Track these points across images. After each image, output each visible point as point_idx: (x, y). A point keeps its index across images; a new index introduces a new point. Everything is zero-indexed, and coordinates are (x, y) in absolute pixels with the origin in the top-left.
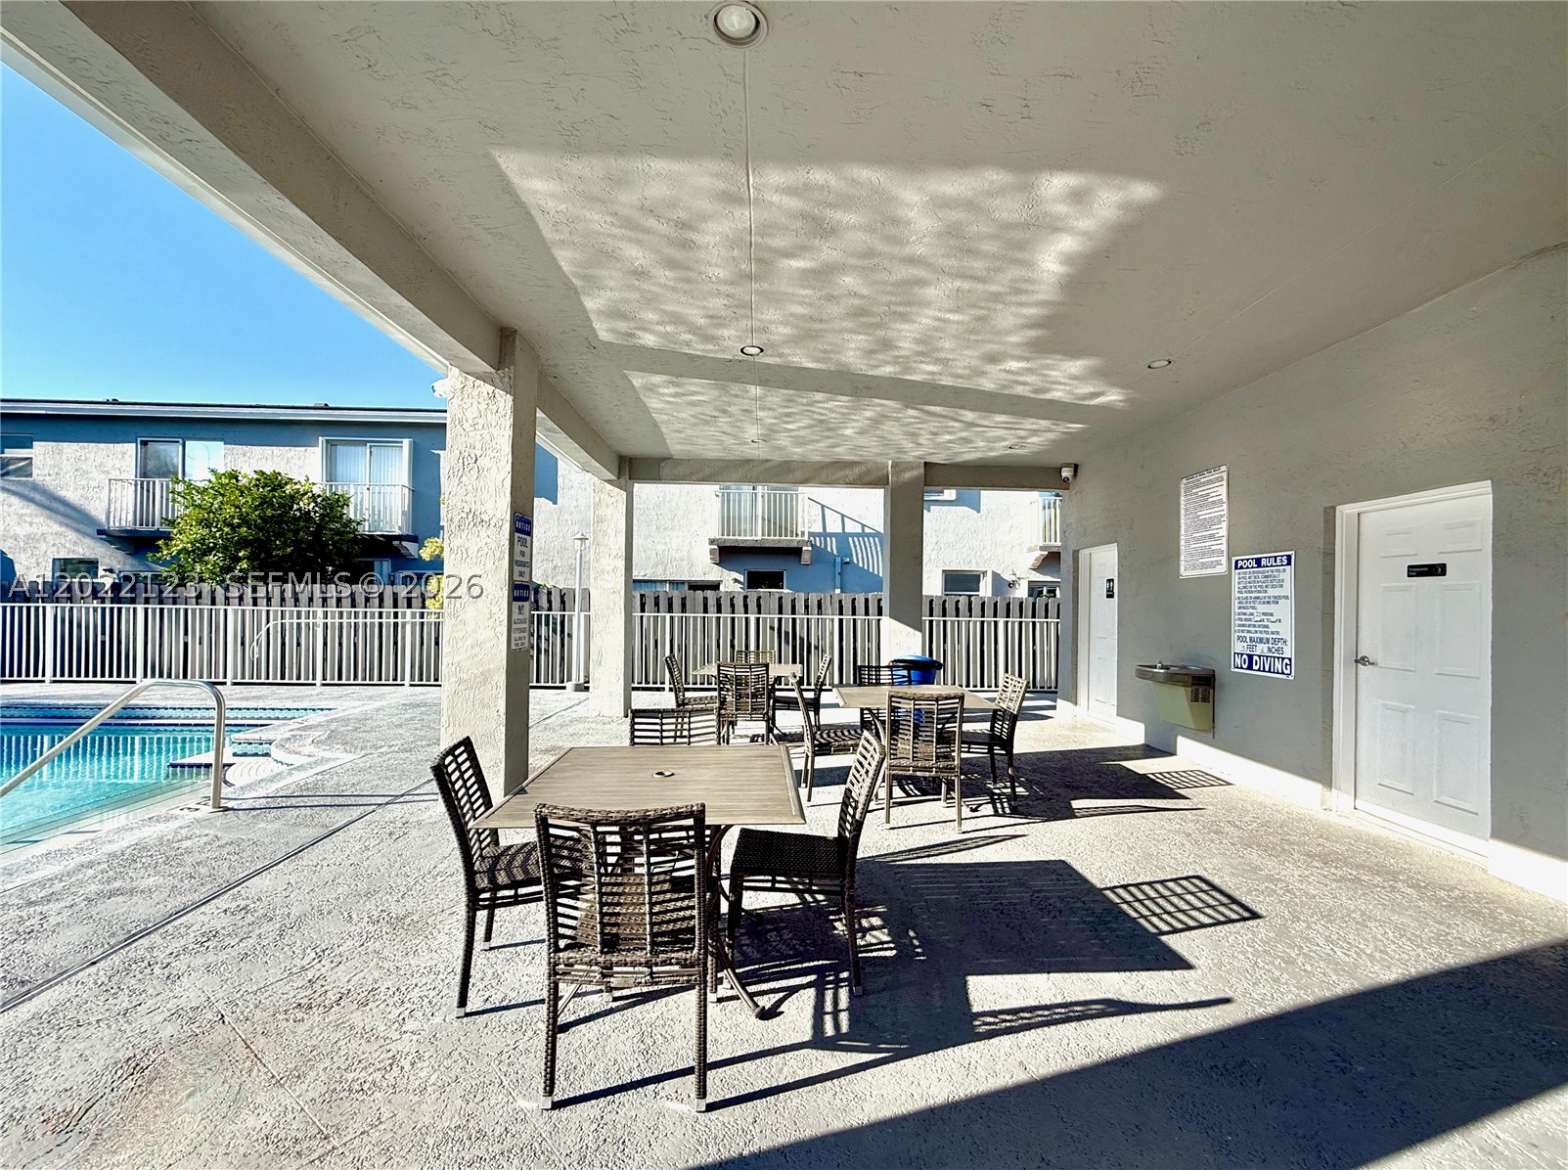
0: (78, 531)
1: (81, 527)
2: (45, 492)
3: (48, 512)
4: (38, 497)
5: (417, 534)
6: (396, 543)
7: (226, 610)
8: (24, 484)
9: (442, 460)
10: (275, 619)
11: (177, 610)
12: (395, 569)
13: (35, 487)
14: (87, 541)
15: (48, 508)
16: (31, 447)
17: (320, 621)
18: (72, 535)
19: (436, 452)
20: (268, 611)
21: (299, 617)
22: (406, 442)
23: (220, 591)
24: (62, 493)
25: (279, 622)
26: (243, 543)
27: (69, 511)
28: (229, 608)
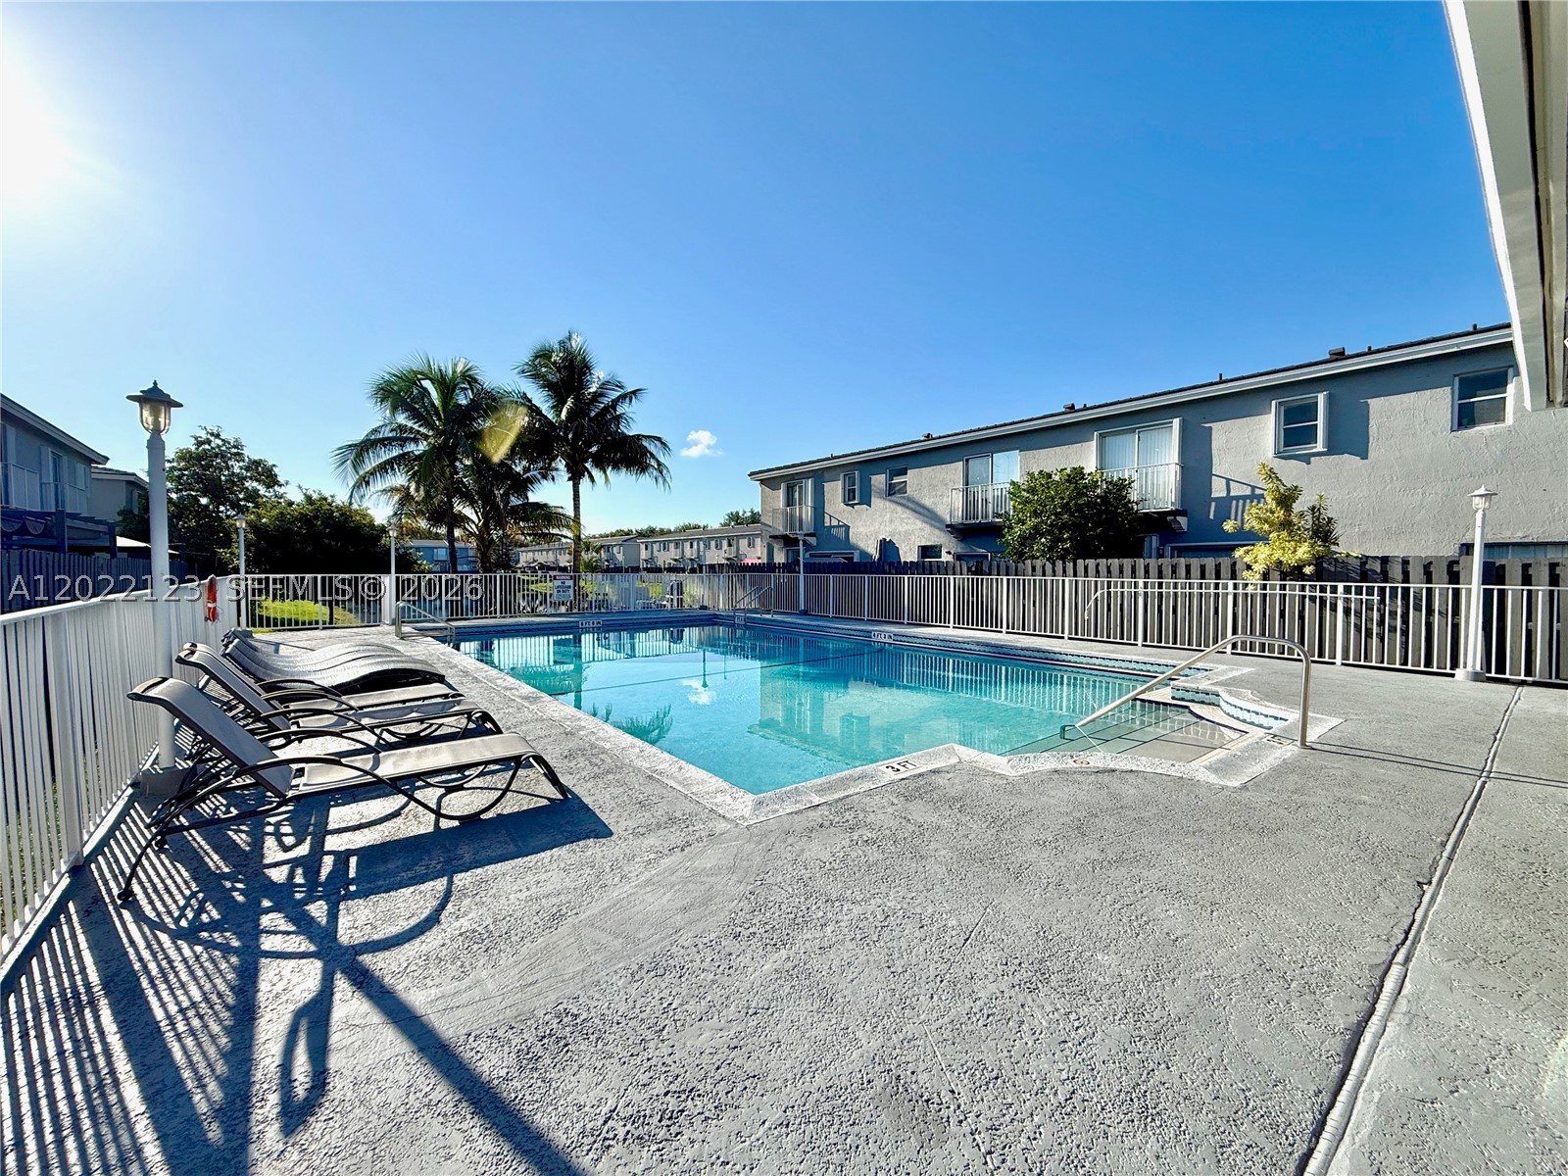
0: (931, 525)
1: (933, 522)
2: (914, 502)
3: (916, 515)
4: (910, 505)
5: (1185, 508)
6: (1169, 518)
7: (1063, 581)
8: (904, 498)
9: (1213, 432)
10: (1102, 588)
11: (1019, 580)
12: (1163, 543)
13: (909, 499)
14: (937, 532)
15: (916, 512)
16: (906, 474)
17: (1141, 590)
18: (928, 528)
19: (1206, 425)
20: (1096, 582)
21: (1123, 587)
22: (1176, 422)
23: (1049, 566)
24: (923, 502)
25: (1106, 590)
26: (1065, 527)
27: (926, 512)
28: (1067, 579)
